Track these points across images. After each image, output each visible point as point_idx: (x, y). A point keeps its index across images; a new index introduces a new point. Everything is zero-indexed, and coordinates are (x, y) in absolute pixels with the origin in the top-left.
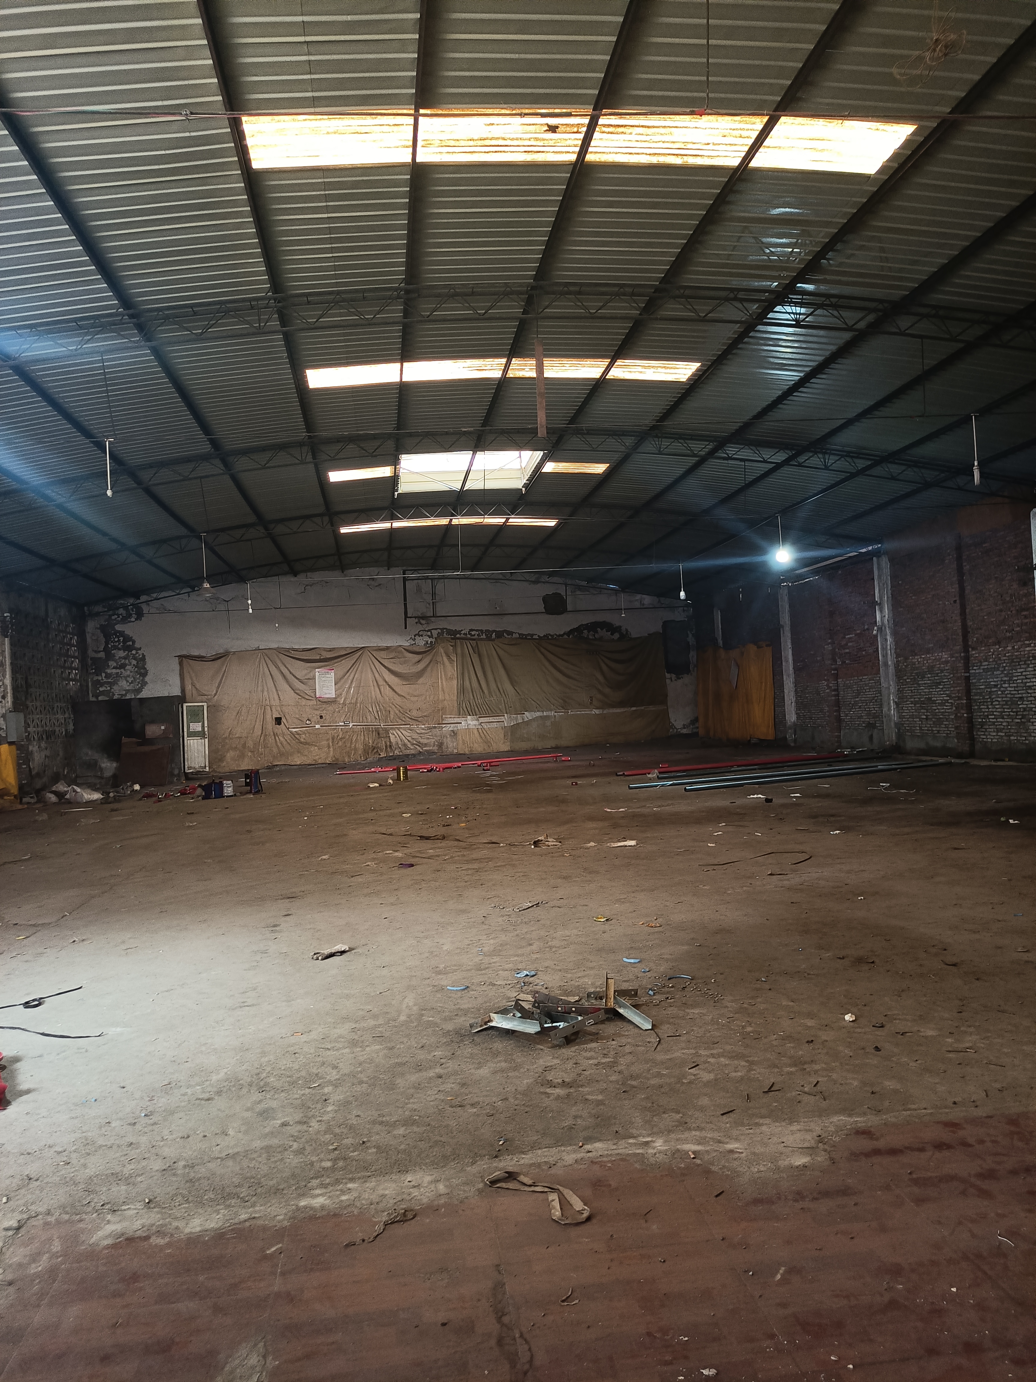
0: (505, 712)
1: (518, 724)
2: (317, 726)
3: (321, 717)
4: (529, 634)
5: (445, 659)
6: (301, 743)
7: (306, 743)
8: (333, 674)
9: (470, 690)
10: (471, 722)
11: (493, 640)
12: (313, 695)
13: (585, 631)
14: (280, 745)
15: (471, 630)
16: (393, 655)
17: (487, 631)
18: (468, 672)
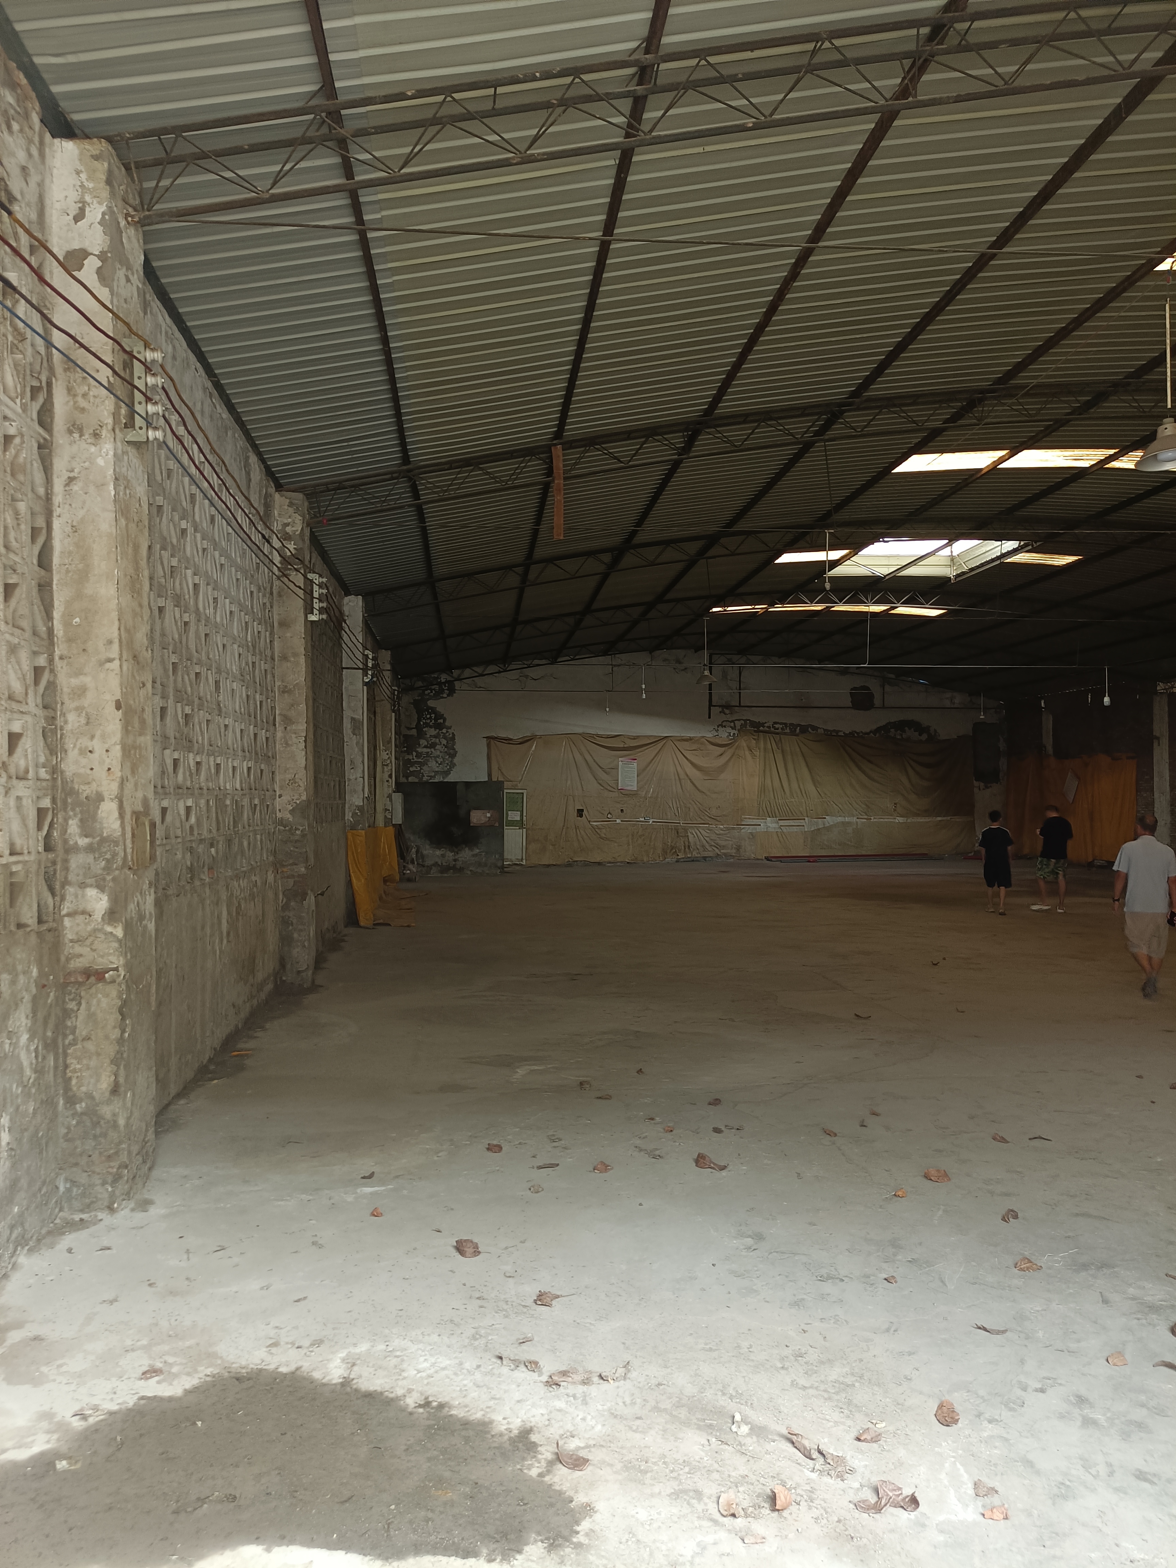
0: (805, 814)
1: (819, 829)
2: (618, 821)
3: (622, 810)
4: (834, 730)
5: (747, 753)
6: (601, 838)
7: (607, 839)
8: (635, 764)
9: (771, 789)
10: (771, 824)
11: (797, 735)
12: (614, 786)
13: (892, 730)
14: (581, 839)
15: (775, 723)
16: (694, 747)
17: (791, 724)
18: (771, 770)
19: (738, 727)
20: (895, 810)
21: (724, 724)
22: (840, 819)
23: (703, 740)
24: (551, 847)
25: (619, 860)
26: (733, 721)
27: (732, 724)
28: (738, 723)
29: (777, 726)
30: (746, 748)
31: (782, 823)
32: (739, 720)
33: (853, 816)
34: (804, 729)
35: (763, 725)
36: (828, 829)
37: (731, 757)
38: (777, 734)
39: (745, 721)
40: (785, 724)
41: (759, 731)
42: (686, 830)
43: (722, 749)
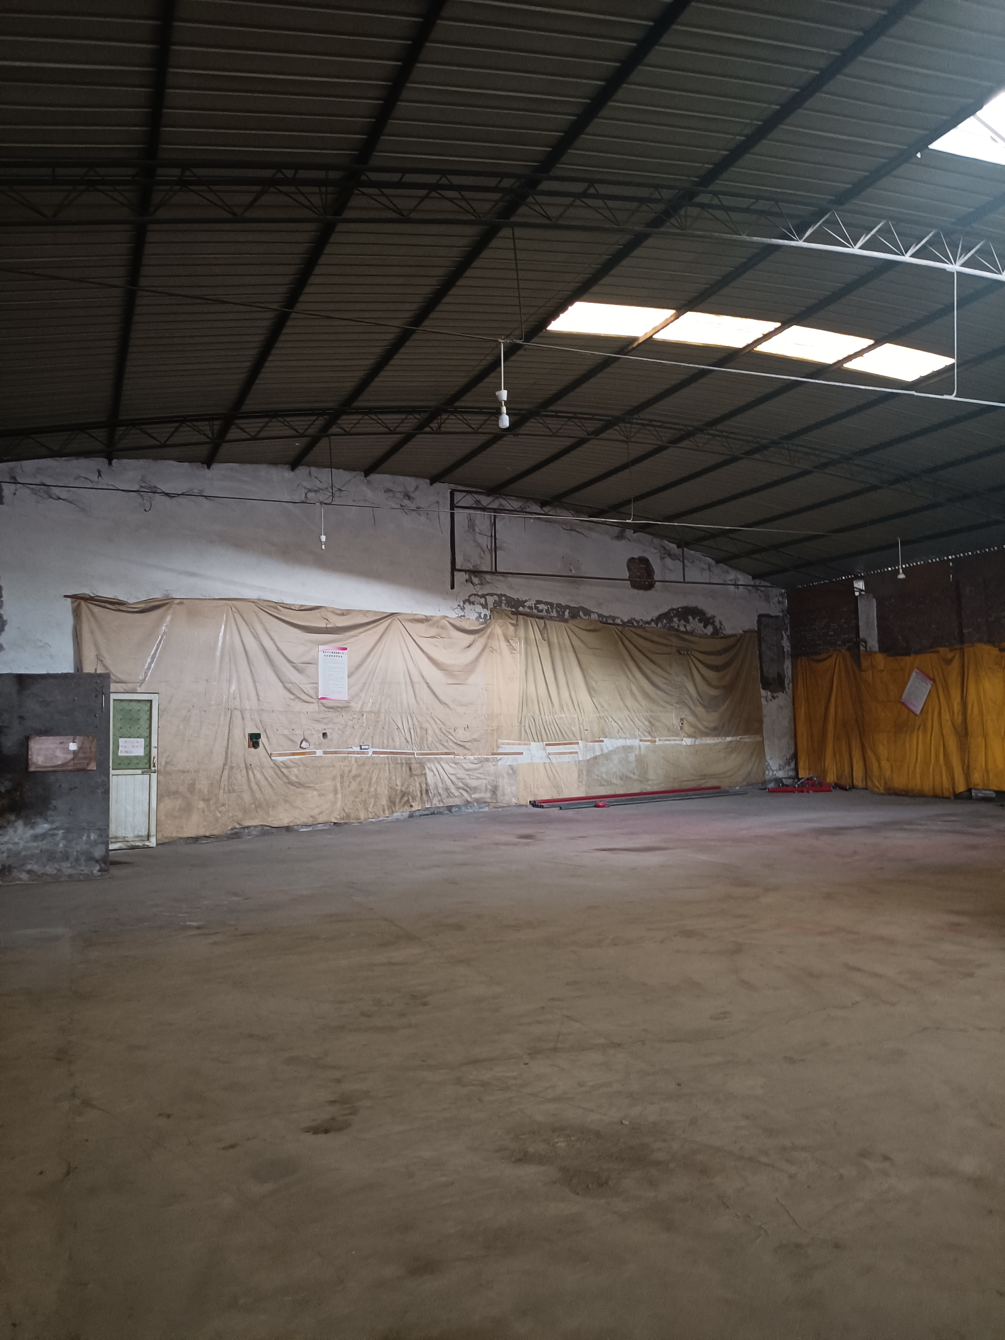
0: (578, 736)
1: (595, 758)
2: (319, 753)
3: (325, 735)
5: (504, 644)
6: (291, 783)
7: (300, 785)
8: (345, 657)
10: (536, 752)
11: (566, 621)
13: (675, 619)
14: (255, 787)
15: (539, 602)
16: (433, 631)
17: (559, 605)
18: (534, 671)
19: (491, 606)
20: (682, 728)
21: (472, 599)
22: (620, 742)
23: (444, 622)
24: (201, 805)
25: (321, 819)
26: (483, 596)
27: (483, 601)
28: (491, 600)
29: (541, 607)
30: (502, 638)
31: (551, 749)
32: (492, 595)
33: (635, 737)
34: (575, 613)
35: (522, 603)
36: (607, 756)
37: (483, 650)
38: (542, 618)
39: (500, 596)
40: (551, 604)
41: (517, 613)
42: (422, 765)
43: (471, 638)
